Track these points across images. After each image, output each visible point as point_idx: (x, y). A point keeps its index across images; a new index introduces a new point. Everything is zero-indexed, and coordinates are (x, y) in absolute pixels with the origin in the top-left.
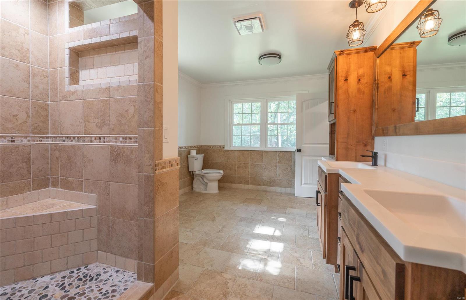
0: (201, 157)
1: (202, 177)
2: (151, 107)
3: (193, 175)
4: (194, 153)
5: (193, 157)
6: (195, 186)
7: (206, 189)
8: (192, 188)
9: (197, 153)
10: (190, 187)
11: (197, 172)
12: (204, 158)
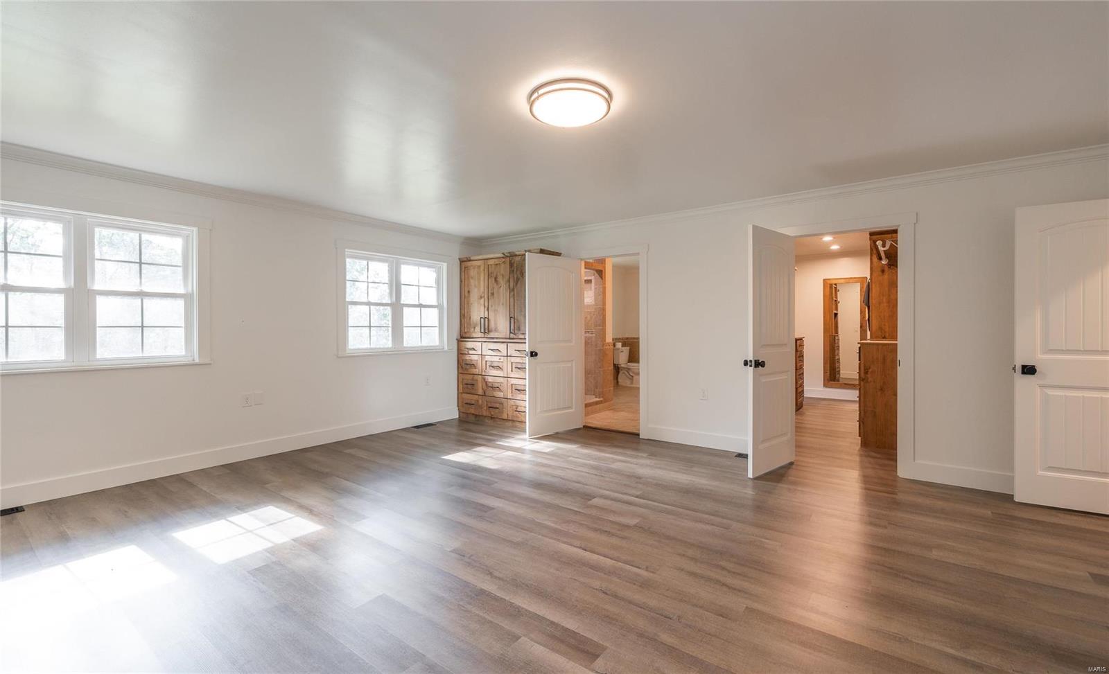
0: (626, 350)
1: (628, 370)
2: (601, 318)
3: (618, 368)
4: (619, 345)
5: (618, 349)
6: (620, 380)
7: (632, 383)
8: (618, 382)
9: (622, 346)
10: (615, 381)
11: (623, 366)
12: (630, 350)
